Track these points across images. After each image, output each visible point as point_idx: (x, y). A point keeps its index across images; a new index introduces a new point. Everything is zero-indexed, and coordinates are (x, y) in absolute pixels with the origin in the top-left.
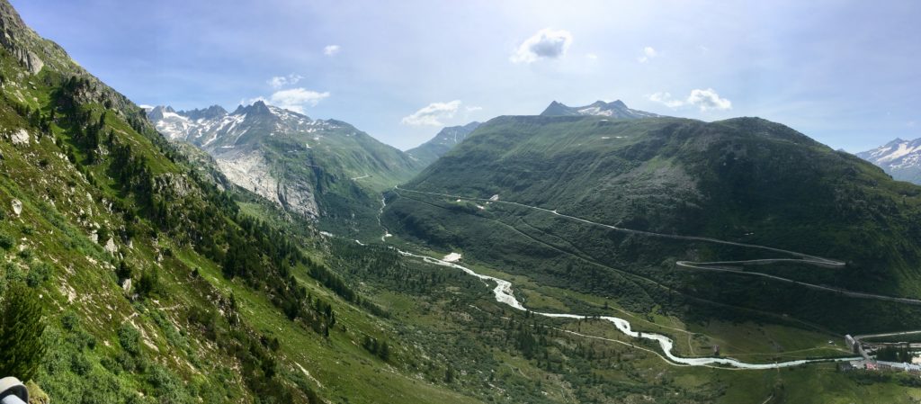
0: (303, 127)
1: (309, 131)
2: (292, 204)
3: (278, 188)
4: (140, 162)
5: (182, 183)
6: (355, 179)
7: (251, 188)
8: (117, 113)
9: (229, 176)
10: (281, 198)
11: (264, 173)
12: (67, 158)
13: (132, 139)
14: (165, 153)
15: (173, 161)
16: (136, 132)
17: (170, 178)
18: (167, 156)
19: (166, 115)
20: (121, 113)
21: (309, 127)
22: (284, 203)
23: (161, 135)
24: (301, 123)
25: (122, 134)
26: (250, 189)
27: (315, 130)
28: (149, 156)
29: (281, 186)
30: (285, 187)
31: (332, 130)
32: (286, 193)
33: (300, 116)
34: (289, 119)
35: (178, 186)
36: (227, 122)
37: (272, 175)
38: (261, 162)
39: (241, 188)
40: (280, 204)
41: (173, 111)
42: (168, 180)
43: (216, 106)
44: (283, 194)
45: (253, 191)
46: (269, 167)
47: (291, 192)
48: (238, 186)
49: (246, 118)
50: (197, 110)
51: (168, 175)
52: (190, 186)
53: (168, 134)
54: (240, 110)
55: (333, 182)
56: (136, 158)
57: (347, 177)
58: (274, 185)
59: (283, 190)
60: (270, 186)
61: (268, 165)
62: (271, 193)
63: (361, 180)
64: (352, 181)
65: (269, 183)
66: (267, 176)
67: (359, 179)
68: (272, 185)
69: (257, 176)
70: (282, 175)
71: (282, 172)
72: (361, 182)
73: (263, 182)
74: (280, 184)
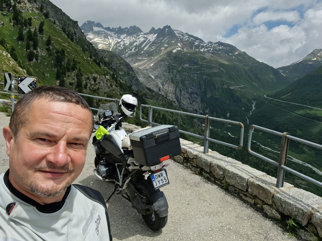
0: (197, 47)
1: (202, 50)
2: (184, 103)
3: (175, 90)
4: (72, 64)
5: (105, 82)
6: (231, 88)
8: (54, 23)
9: (141, 80)
10: (177, 98)
11: (167, 79)
12: (9, 56)
13: (66, 45)
14: (94, 58)
15: (99, 66)
16: (69, 40)
17: (96, 78)
18: (95, 61)
19: (96, 29)
20: (57, 23)
21: (203, 47)
22: (179, 102)
23: (91, 44)
24: (196, 43)
25: (58, 41)
26: (155, 90)
27: (206, 50)
28: (80, 60)
29: (178, 90)
30: (180, 91)
31: (220, 50)
32: (181, 94)
33: (197, 38)
34: (188, 41)
35: (102, 84)
36: (142, 39)
37: (172, 81)
38: (165, 71)
39: (149, 89)
40: (176, 102)
41: (101, 26)
42: (95, 79)
43: (135, 26)
44: (179, 95)
45: (158, 91)
46: (171, 76)
47: (185, 95)
48: (147, 88)
49: (157, 37)
50: (120, 27)
51: (95, 75)
52: (111, 85)
53: (97, 44)
54: (153, 31)
56: (69, 60)
57: (226, 85)
58: (173, 89)
59: (179, 92)
60: (170, 89)
61: (170, 73)
62: (170, 94)
63: (237, 89)
64: (230, 89)
65: (169, 87)
66: (169, 82)
67: (236, 88)
68: (172, 88)
69: (162, 81)
70: (179, 82)
71: (179, 79)
72: (237, 90)
73: (166, 86)
74: (177, 88)
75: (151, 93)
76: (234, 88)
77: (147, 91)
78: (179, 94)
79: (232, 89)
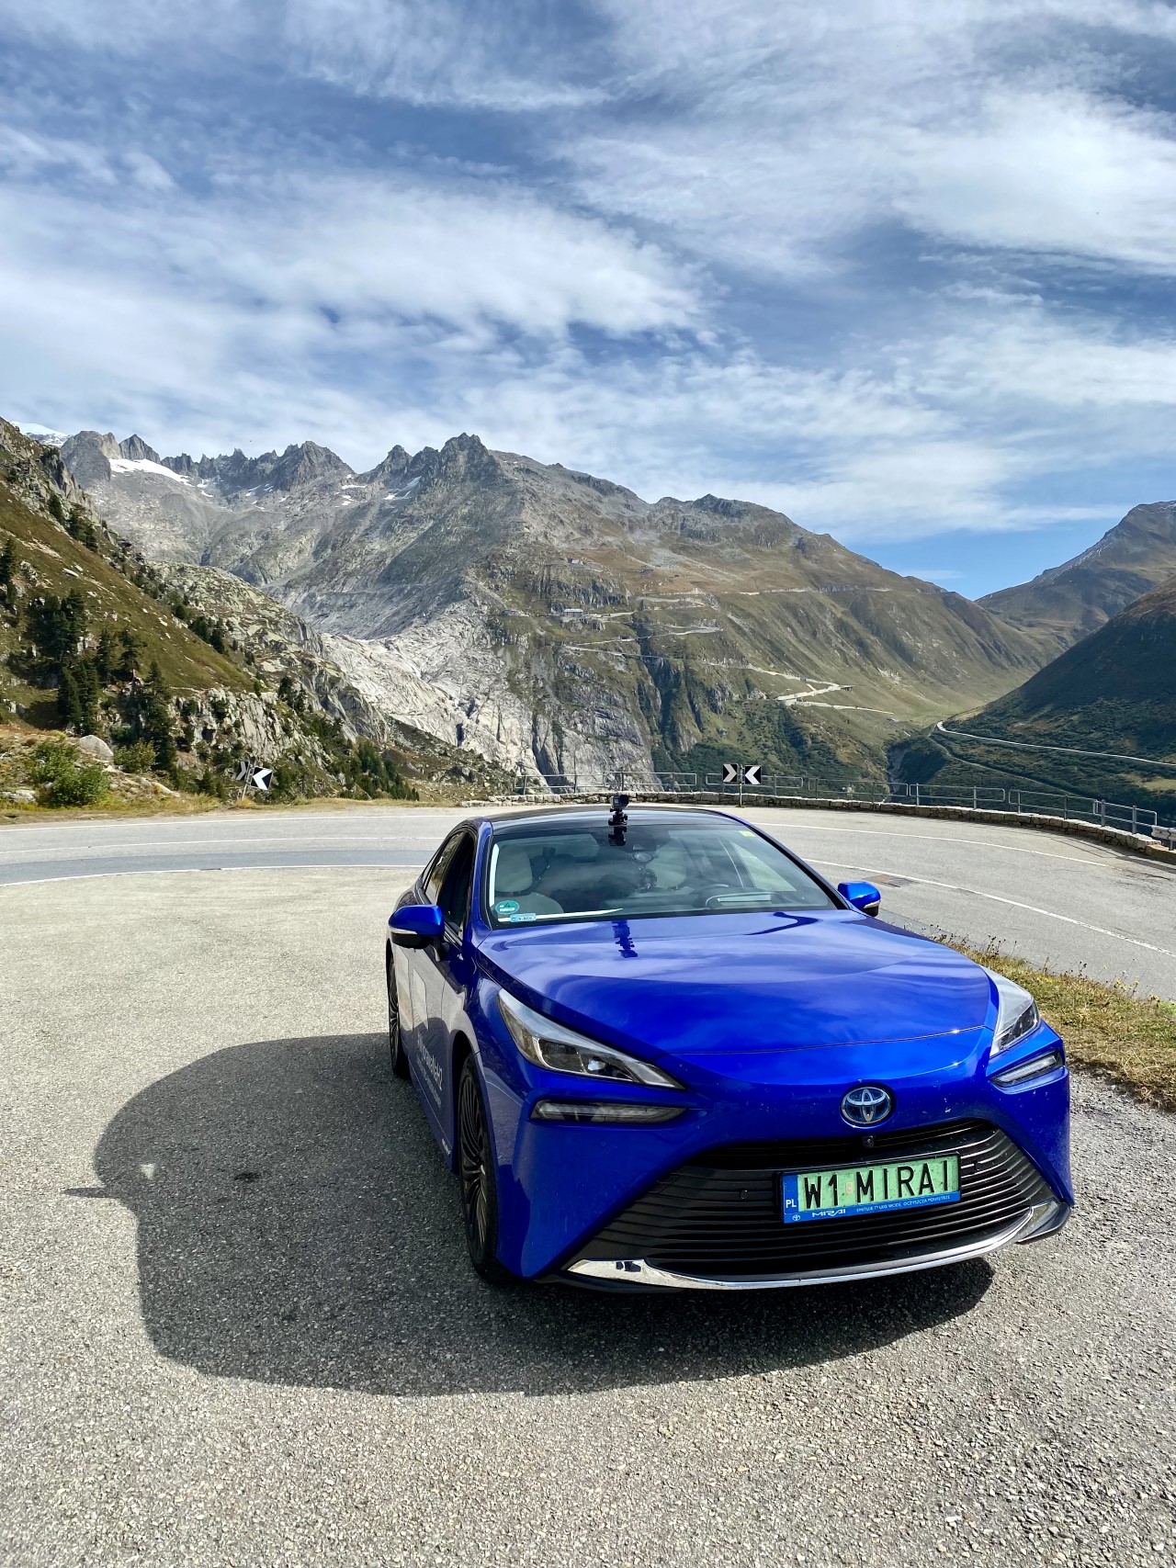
3: (534, 730)
6: (789, 700)
7: (446, 733)
9: (370, 691)
10: (543, 763)
11: (487, 682)
19: (121, 466)
26: (441, 736)
29: (544, 724)
30: (557, 730)
31: (711, 534)
32: (560, 746)
33: (605, 488)
34: (567, 499)
37: (514, 688)
38: (477, 643)
39: (411, 732)
43: (310, 447)
44: (551, 751)
45: (454, 741)
46: (504, 662)
47: (578, 745)
48: (401, 727)
54: (397, 465)
55: (714, 709)
56: (101, 636)
57: (763, 691)
58: (521, 723)
59: (550, 738)
60: (507, 724)
61: (500, 654)
62: (510, 747)
63: (811, 703)
64: (781, 706)
65: (503, 715)
66: (497, 693)
67: (805, 699)
68: (516, 722)
69: (465, 692)
70: (547, 687)
71: (545, 676)
72: (813, 707)
73: (485, 710)
74: (540, 719)
75: (423, 749)
76: (799, 700)
77: (401, 739)
78: (551, 744)
79: (789, 704)
